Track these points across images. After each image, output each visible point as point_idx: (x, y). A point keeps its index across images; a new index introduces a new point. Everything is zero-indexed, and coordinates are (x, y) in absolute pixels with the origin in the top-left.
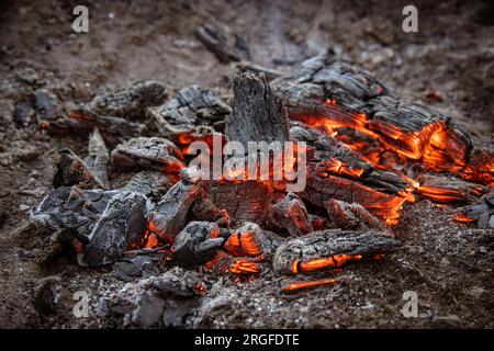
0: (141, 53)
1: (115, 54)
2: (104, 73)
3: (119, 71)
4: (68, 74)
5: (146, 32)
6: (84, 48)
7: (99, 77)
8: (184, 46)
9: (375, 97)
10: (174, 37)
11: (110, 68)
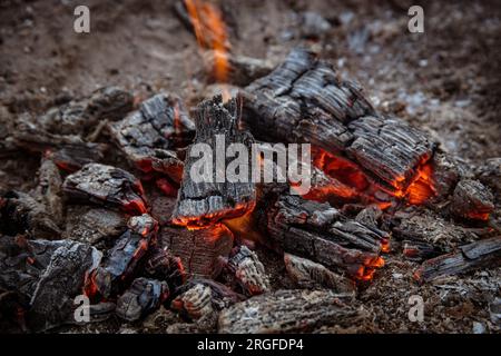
0: (107, 42)
1: (76, 47)
2: (63, 73)
3: (82, 67)
4: (22, 77)
5: (114, 15)
6: (41, 42)
7: (57, 79)
8: (158, 28)
9: (357, 118)
10: (148, 16)
11: (70, 66)
